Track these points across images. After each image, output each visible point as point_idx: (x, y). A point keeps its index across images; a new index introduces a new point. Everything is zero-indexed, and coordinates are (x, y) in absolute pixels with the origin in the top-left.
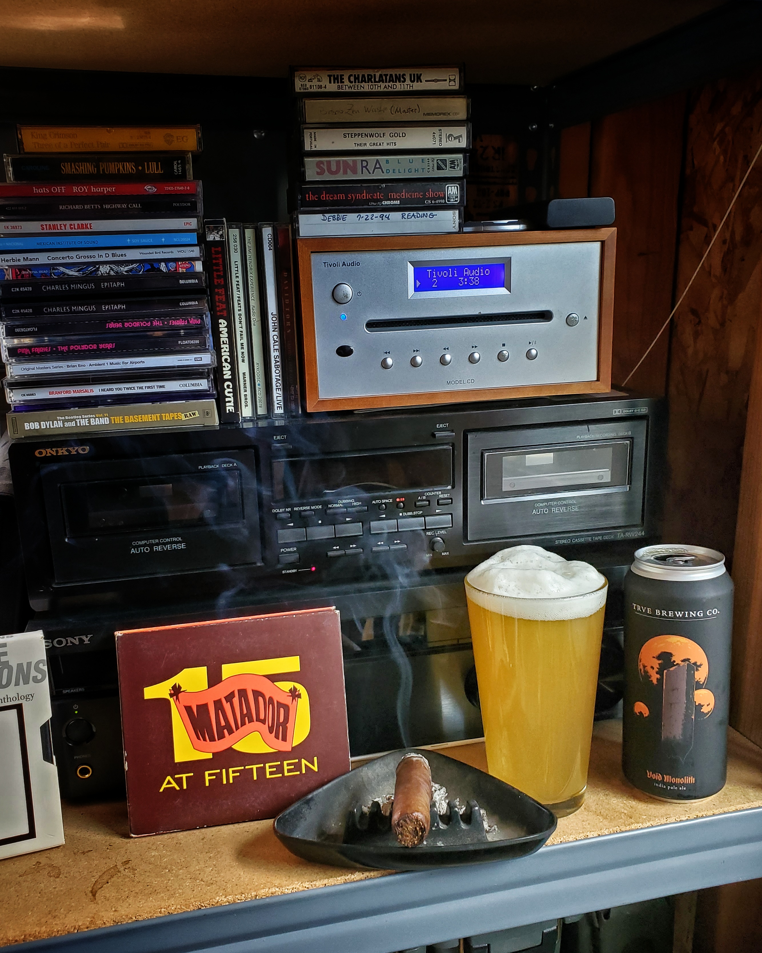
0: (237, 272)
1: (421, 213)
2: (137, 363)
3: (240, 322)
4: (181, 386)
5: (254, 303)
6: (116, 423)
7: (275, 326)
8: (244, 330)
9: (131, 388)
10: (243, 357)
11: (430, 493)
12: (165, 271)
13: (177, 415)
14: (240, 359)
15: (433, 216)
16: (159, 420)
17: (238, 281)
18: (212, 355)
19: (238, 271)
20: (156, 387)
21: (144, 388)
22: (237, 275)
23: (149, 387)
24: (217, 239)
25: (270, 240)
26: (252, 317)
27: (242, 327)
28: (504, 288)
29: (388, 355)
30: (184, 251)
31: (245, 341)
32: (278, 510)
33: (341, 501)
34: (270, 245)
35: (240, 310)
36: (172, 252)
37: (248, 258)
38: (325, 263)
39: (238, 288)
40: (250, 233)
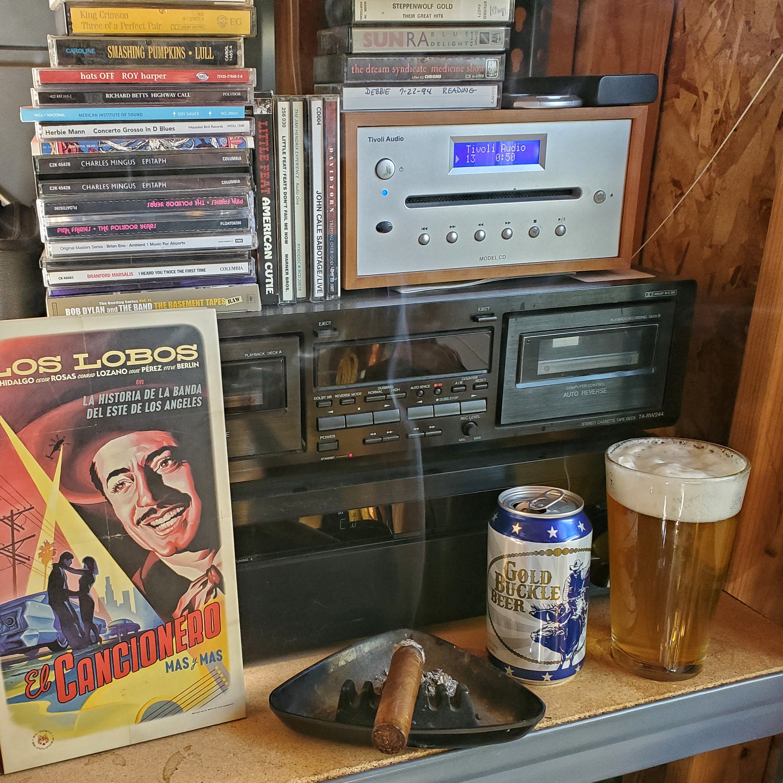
1: (462, 88)
2: (178, 244)
3: (285, 201)
4: (222, 269)
5: (299, 180)
7: (319, 205)
8: (288, 209)
9: (171, 272)
10: (286, 238)
11: (467, 378)
12: (216, 147)
13: (221, 300)
14: (283, 241)
15: (473, 91)
16: (202, 305)
18: (254, 236)
19: (285, 146)
20: (196, 271)
21: (184, 271)
23: (189, 271)
24: (265, 112)
25: (319, 113)
26: (296, 195)
27: (286, 207)
28: (538, 165)
29: (425, 231)
30: (234, 126)
31: (289, 221)
32: (319, 398)
33: (380, 388)
34: (319, 119)
35: (285, 188)
36: (222, 127)
37: (294, 133)
38: (370, 138)
39: (284, 165)
40: (298, 106)
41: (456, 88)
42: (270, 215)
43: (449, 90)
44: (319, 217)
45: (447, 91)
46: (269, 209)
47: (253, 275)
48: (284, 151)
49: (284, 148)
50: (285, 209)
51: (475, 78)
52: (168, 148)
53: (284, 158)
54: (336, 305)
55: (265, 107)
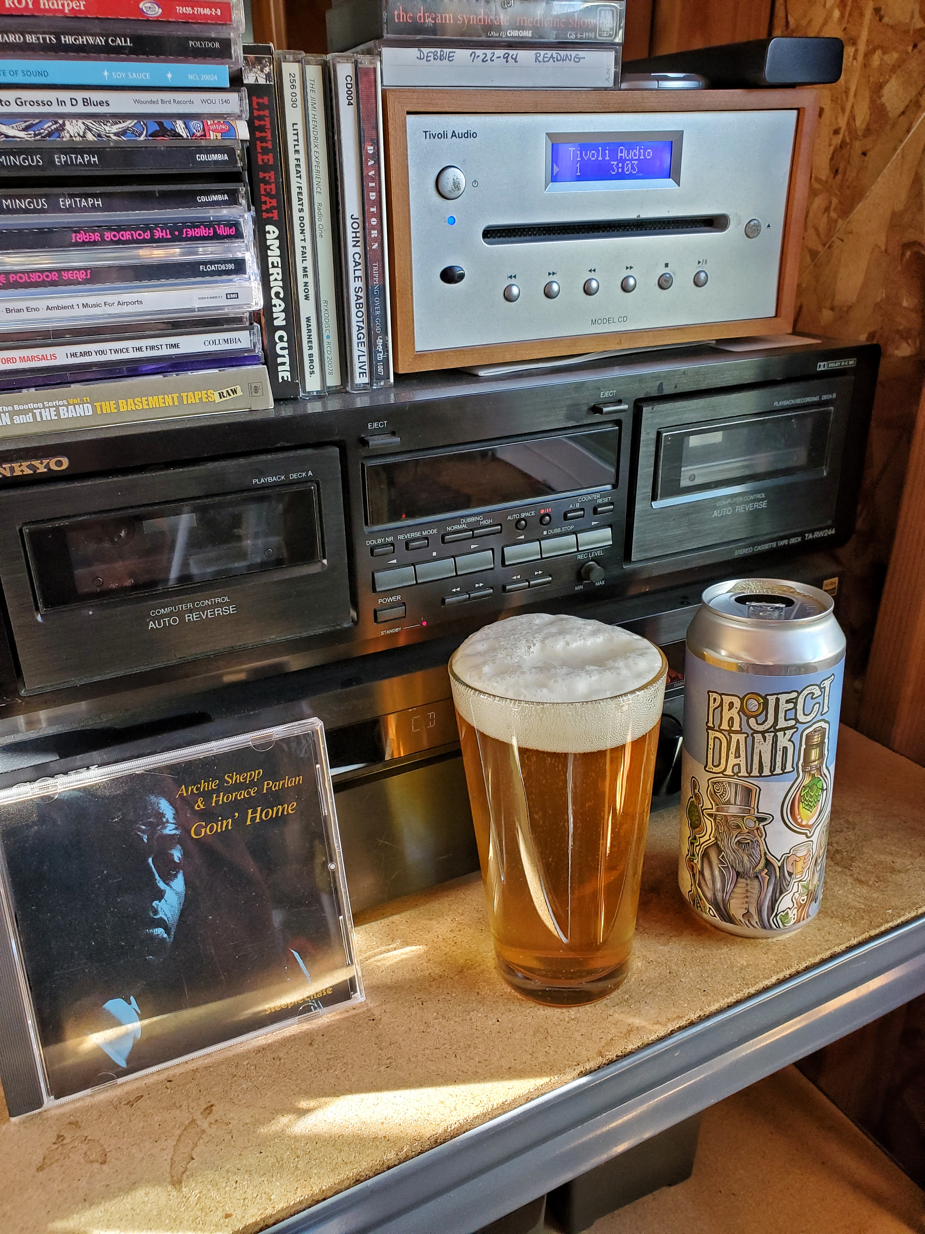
1: (561, 55)
3: (302, 232)
4: (207, 343)
5: (321, 198)
6: (105, 412)
7: (356, 237)
8: (308, 244)
9: (121, 351)
10: (306, 291)
11: (585, 498)
12: (185, 135)
13: (207, 394)
14: (302, 294)
15: (580, 59)
16: (176, 404)
20: (164, 347)
21: (144, 348)
23: (152, 348)
24: (262, 81)
25: (349, 86)
26: (318, 223)
27: (304, 240)
28: (671, 180)
29: (513, 281)
30: (212, 101)
31: (309, 263)
32: (374, 542)
33: (464, 521)
34: (349, 95)
35: (301, 210)
36: (191, 102)
37: (311, 119)
38: (426, 132)
39: (298, 172)
40: (314, 73)
41: (554, 53)
42: (279, 254)
43: (544, 57)
44: (357, 256)
45: (541, 59)
46: (278, 245)
47: (259, 351)
48: (297, 148)
49: (296, 143)
50: (303, 243)
51: (581, 38)
52: (99, 136)
53: (298, 160)
54: (389, 397)
55: (262, 71)
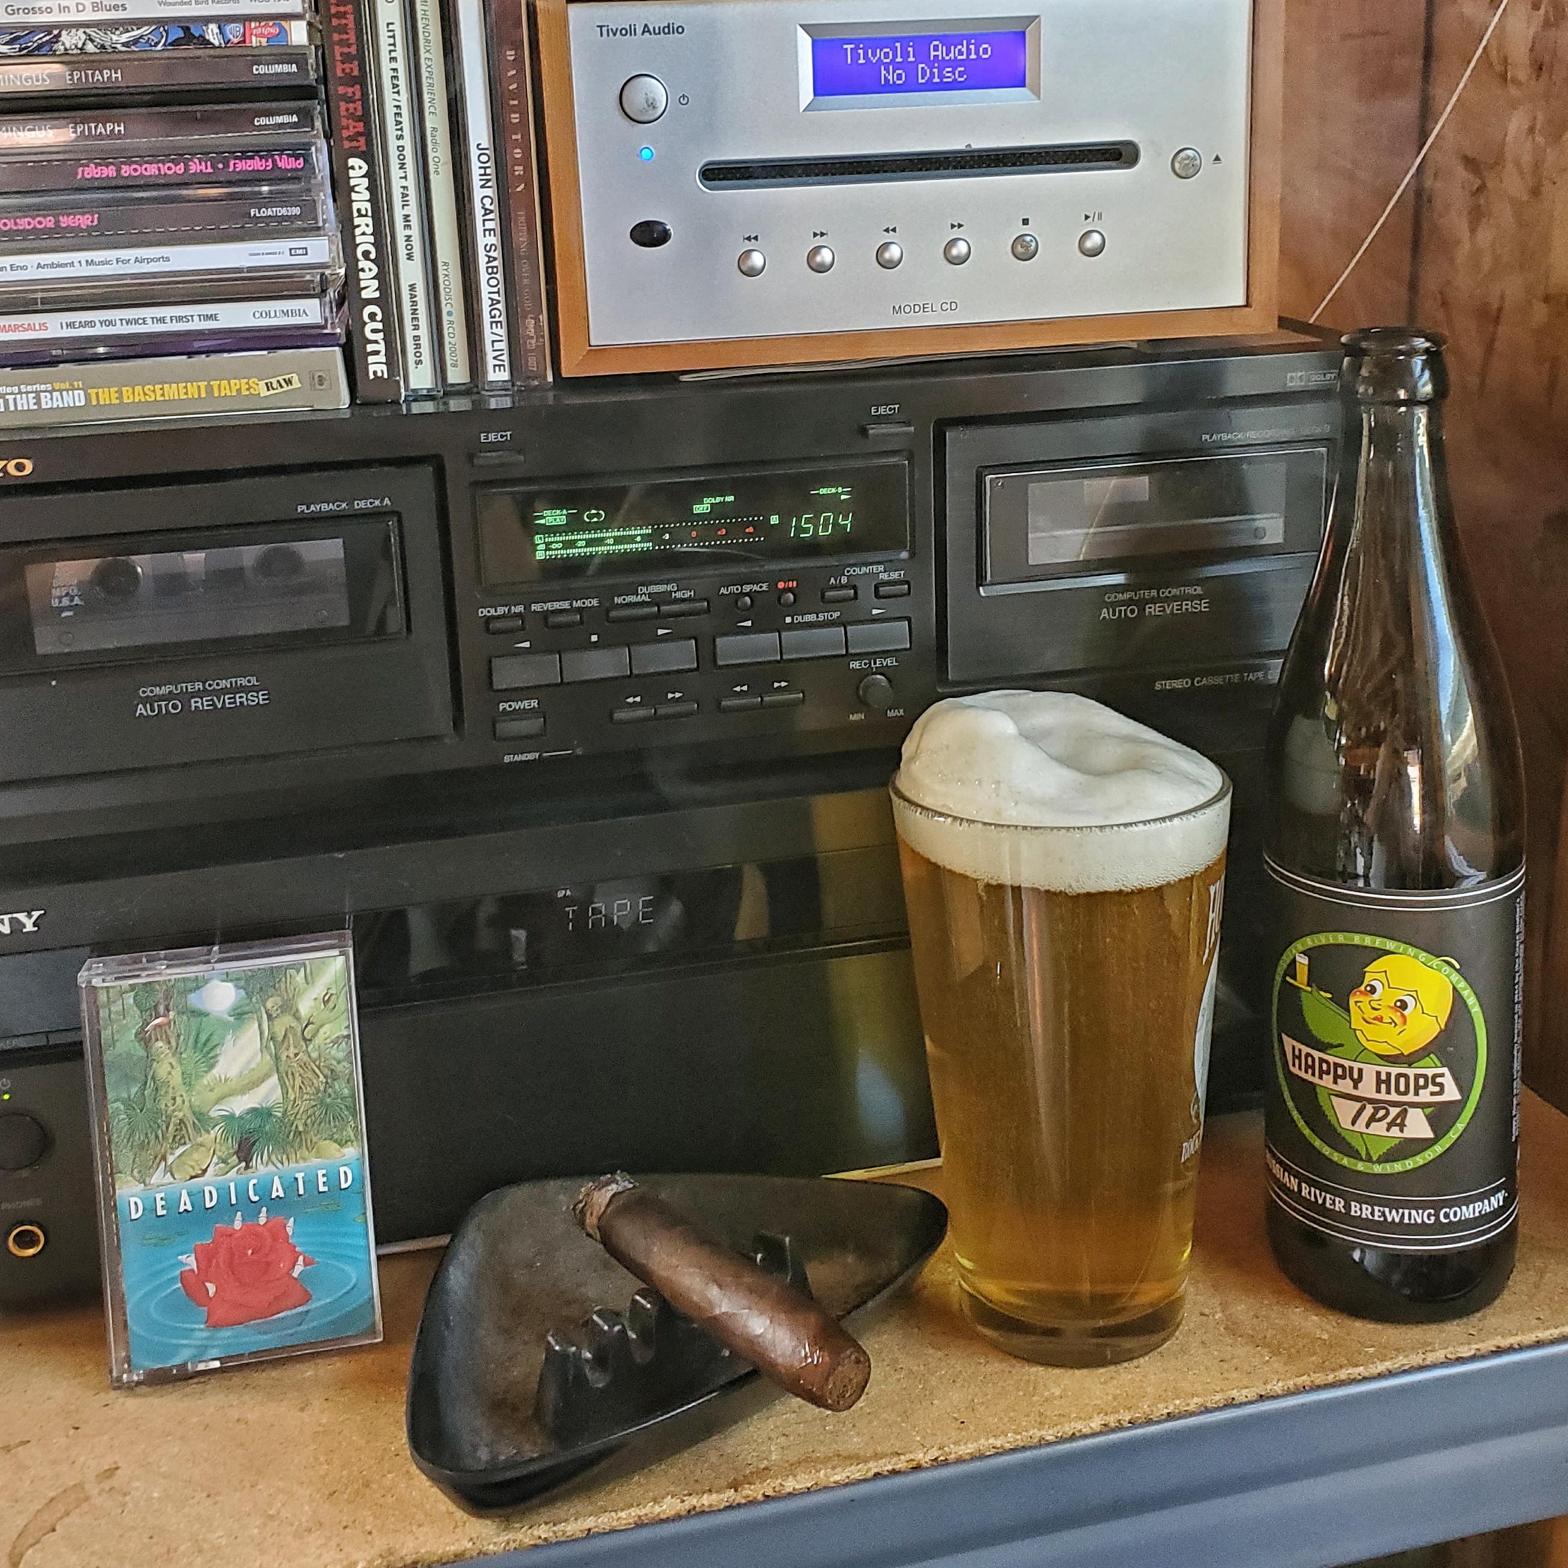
0: (392, 48)
2: (152, 260)
3: (402, 166)
4: (257, 315)
5: (436, 121)
6: (102, 403)
7: (485, 174)
8: (411, 183)
9: (136, 322)
10: (409, 247)
11: (857, 570)
12: (217, 43)
13: (247, 383)
14: (402, 252)
16: (203, 395)
17: (395, 70)
18: (330, 242)
19: (394, 45)
20: (196, 318)
21: (168, 320)
22: (393, 54)
23: (180, 319)
26: (431, 155)
27: (406, 178)
28: (1023, 91)
29: (753, 245)
31: (413, 211)
32: (492, 610)
33: (644, 590)
35: (400, 137)
37: (418, 15)
38: (601, 27)
39: (395, 86)
42: (368, 197)
44: (487, 201)
46: (367, 185)
50: (403, 182)
